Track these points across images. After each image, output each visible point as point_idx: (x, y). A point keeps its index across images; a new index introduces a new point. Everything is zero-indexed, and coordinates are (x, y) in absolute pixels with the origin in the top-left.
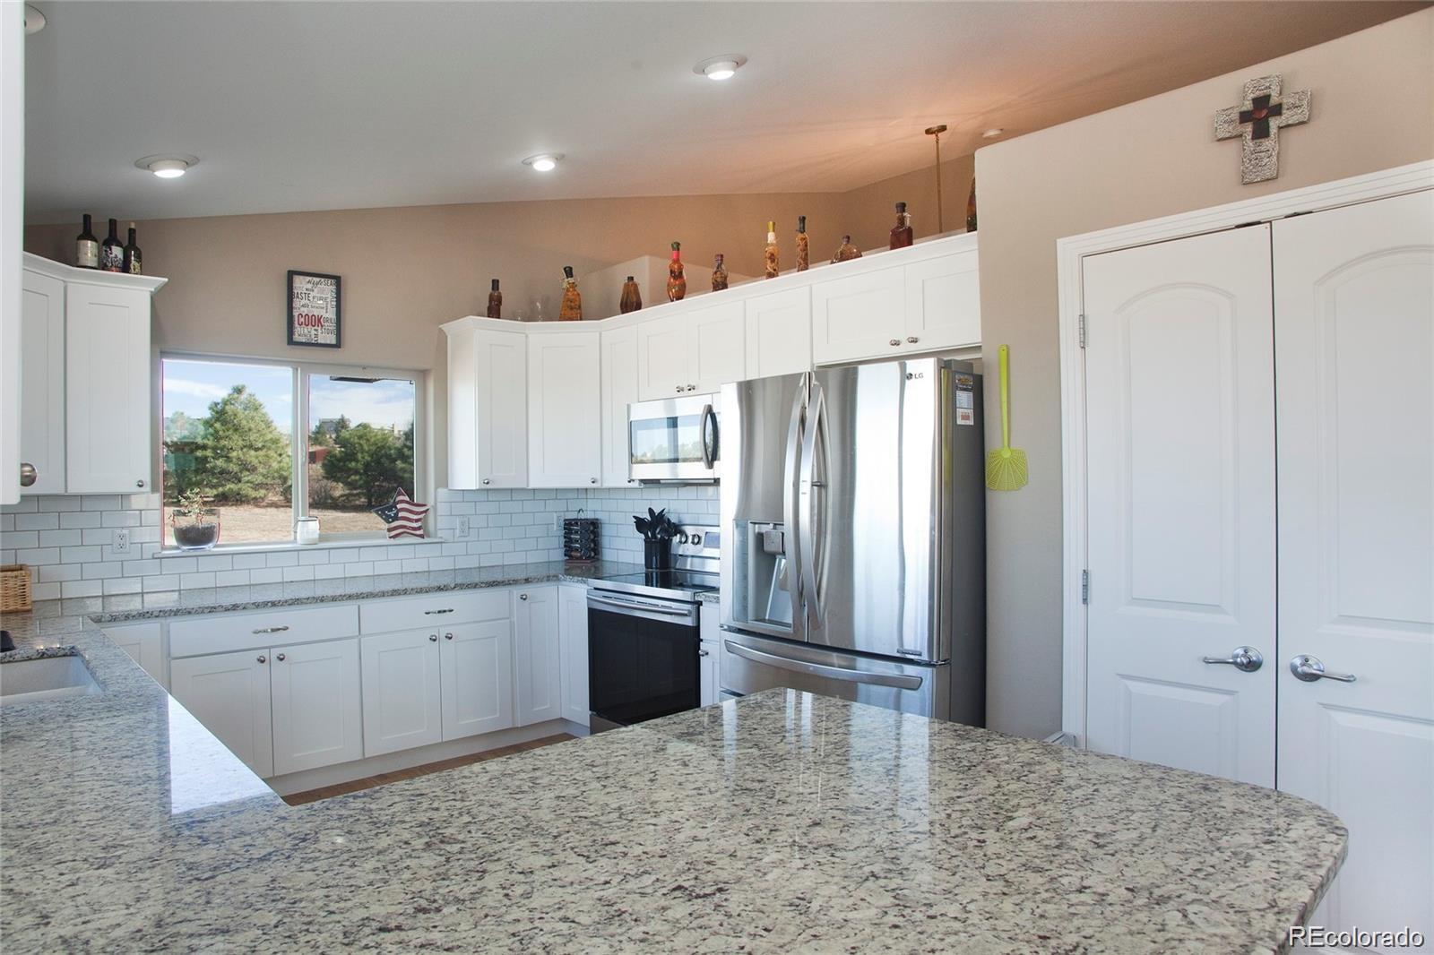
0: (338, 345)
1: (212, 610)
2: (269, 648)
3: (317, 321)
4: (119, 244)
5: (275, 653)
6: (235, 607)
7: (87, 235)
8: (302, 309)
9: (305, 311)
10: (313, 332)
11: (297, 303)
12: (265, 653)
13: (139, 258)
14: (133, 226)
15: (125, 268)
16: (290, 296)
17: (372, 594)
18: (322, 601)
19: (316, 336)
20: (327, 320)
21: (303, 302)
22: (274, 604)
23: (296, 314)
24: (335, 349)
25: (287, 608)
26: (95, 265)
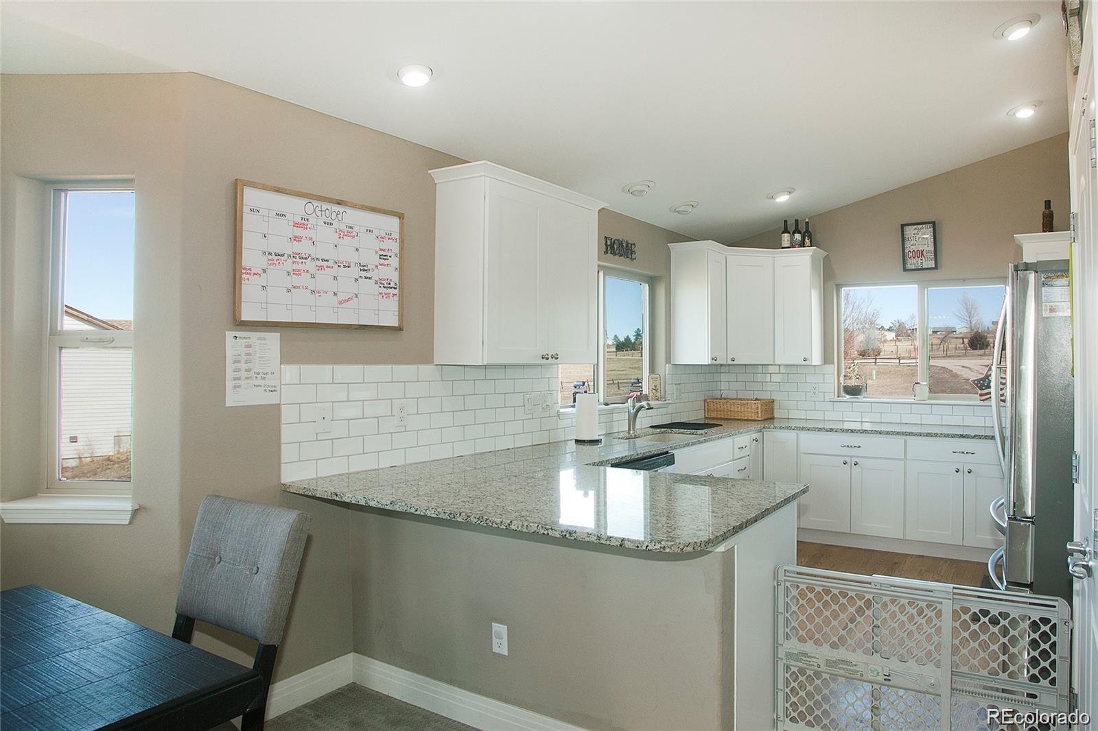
0: (936, 268)
1: (820, 430)
2: (851, 457)
3: (921, 254)
4: (799, 232)
5: (854, 460)
6: (831, 430)
7: (786, 231)
8: (912, 247)
9: (913, 248)
10: (920, 261)
11: (908, 244)
12: (848, 460)
13: (810, 238)
14: (807, 220)
15: (802, 245)
16: (903, 240)
17: (912, 433)
18: (880, 433)
19: (922, 263)
20: (928, 252)
21: (912, 243)
22: (852, 431)
23: (907, 251)
24: (934, 271)
25: (859, 434)
26: (789, 245)
